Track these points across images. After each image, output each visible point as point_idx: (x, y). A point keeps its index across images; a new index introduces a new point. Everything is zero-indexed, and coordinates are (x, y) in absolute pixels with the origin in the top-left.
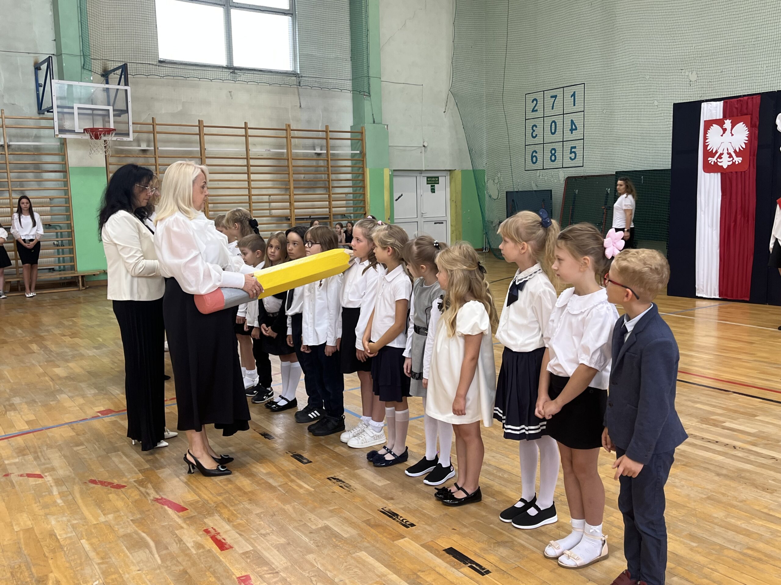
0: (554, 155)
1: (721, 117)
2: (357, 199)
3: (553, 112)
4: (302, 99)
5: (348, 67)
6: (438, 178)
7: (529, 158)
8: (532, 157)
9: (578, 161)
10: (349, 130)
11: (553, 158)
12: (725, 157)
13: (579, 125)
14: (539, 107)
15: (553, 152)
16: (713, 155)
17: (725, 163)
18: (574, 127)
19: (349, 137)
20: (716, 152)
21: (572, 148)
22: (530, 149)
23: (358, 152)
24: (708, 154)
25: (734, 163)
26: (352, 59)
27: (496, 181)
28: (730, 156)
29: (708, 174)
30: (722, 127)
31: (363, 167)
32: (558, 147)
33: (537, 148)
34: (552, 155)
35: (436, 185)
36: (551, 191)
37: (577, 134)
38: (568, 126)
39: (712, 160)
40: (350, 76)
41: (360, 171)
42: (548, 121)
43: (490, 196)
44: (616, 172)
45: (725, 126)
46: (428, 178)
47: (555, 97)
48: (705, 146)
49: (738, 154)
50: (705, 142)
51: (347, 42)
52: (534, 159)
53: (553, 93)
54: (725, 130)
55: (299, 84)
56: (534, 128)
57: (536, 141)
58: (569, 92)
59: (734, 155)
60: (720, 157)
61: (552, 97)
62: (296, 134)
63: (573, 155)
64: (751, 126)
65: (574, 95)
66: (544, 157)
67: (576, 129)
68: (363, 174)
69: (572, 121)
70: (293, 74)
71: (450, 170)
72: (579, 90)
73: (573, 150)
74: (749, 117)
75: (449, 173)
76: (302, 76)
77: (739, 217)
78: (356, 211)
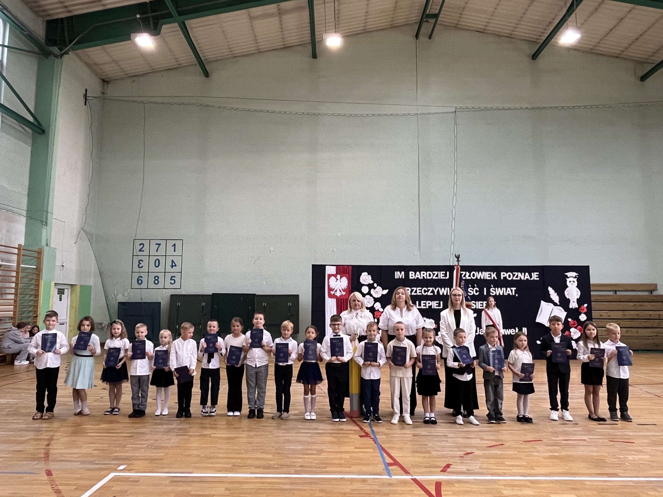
0: (157, 280)
1: (335, 273)
3: (157, 254)
5: (25, 200)
6: (64, 289)
7: (135, 281)
8: (138, 280)
11: (156, 282)
12: (338, 291)
13: (178, 263)
14: (146, 248)
15: (157, 278)
16: (332, 290)
17: (338, 294)
18: (174, 264)
20: (334, 289)
21: (172, 277)
22: (136, 275)
23: (35, 267)
24: (330, 289)
25: (342, 295)
26: (29, 195)
28: (341, 291)
29: (330, 299)
30: (336, 278)
31: (38, 279)
32: (161, 275)
33: (142, 274)
34: (156, 280)
35: (63, 295)
36: (160, 303)
37: (177, 269)
38: (169, 263)
39: (332, 293)
40: (25, 208)
42: (153, 259)
44: (213, 294)
45: (337, 278)
46: (59, 289)
47: (160, 244)
48: (329, 286)
49: (344, 291)
50: (328, 284)
53: (158, 242)
54: (337, 279)
56: (141, 262)
57: (142, 270)
58: (170, 244)
60: (336, 291)
61: (156, 244)
63: (173, 282)
64: (349, 279)
65: (174, 245)
66: (148, 281)
67: (176, 266)
68: (38, 285)
69: (172, 261)
71: (71, 285)
72: (178, 244)
73: (173, 278)
74: (347, 275)
75: (70, 286)
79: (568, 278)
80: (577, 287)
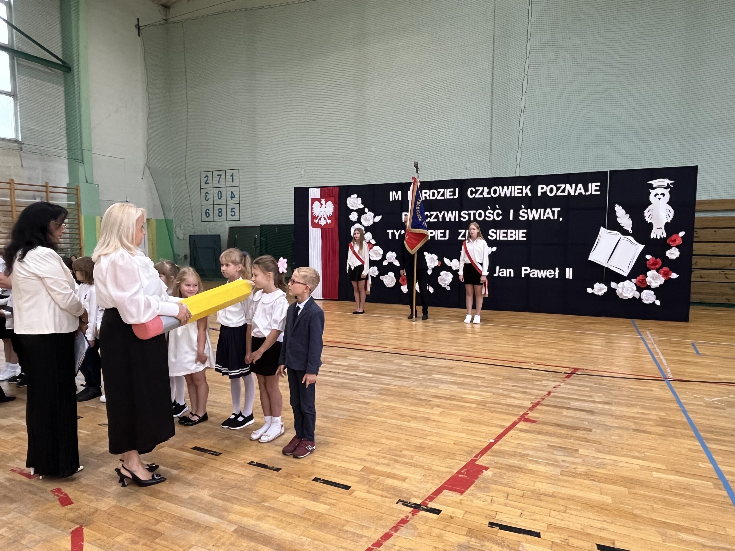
0: (221, 212)
1: (319, 197)
2: (74, 237)
3: (218, 185)
4: (23, 161)
5: (63, 141)
7: (204, 214)
8: (206, 213)
9: (236, 218)
10: (66, 187)
11: (220, 214)
12: (323, 219)
13: (236, 194)
14: (210, 181)
15: (220, 210)
16: (316, 218)
17: (323, 223)
19: (66, 192)
20: (318, 216)
21: (233, 209)
22: (204, 208)
23: (74, 203)
25: (327, 223)
26: (67, 135)
27: (182, 228)
28: (325, 219)
29: (314, 229)
30: (320, 203)
31: (78, 215)
32: (223, 207)
33: (208, 207)
34: (219, 212)
36: (220, 235)
37: (235, 200)
38: (229, 195)
39: (316, 221)
40: (66, 147)
41: (76, 217)
42: (216, 191)
43: (178, 238)
44: (261, 225)
45: (322, 202)
47: (220, 175)
48: (312, 213)
49: (329, 218)
50: (312, 211)
51: (63, 123)
52: (208, 214)
53: (219, 173)
54: (322, 205)
55: (21, 149)
56: (207, 194)
57: (208, 203)
58: (229, 173)
59: (327, 218)
60: (320, 219)
61: (218, 175)
62: (19, 187)
63: (233, 214)
64: (334, 203)
65: (232, 176)
66: (214, 214)
67: (234, 197)
68: (79, 219)
69: (231, 191)
70: (16, 141)
72: (235, 173)
74: (333, 198)
76: (23, 144)
77: (331, 253)
78: (73, 246)
79: (654, 189)
80: (668, 203)
